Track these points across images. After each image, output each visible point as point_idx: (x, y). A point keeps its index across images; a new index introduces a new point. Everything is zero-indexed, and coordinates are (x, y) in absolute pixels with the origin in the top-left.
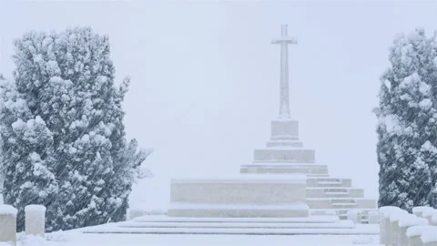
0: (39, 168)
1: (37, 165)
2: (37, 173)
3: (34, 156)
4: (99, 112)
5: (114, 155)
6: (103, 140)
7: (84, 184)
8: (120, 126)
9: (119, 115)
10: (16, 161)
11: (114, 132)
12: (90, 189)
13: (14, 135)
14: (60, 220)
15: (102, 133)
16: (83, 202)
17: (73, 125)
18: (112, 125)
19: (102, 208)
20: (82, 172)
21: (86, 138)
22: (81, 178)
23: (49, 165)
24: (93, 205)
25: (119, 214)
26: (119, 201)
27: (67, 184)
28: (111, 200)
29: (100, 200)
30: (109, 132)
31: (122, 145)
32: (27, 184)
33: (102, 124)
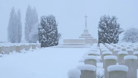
0: (44, 37)
1: (43, 37)
2: (43, 38)
3: (43, 35)
4: (54, 28)
5: (56, 35)
6: (54, 33)
7: (51, 40)
8: (57, 31)
9: (57, 29)
10: (40, 36)
11: (56, 31)
12: (52, 41)
13: (40, 32)
14: (47, 46)
15: (54, 31)
16: (51, 43)
17: (49, 30)
18: (56, 30)
19: (54, 44)
20: (51, 38)
21: (51, 32)
22: (50, 39)
23: (46, 37)
24: (52, 43)
25: (57, 44)
26: (57, 42)
27: (48, 40)
28: (56, 42)
29: (54, 42)
30: (55, 31)
31: (57, 34)
32: (42, 40)
33: (54, 30)
